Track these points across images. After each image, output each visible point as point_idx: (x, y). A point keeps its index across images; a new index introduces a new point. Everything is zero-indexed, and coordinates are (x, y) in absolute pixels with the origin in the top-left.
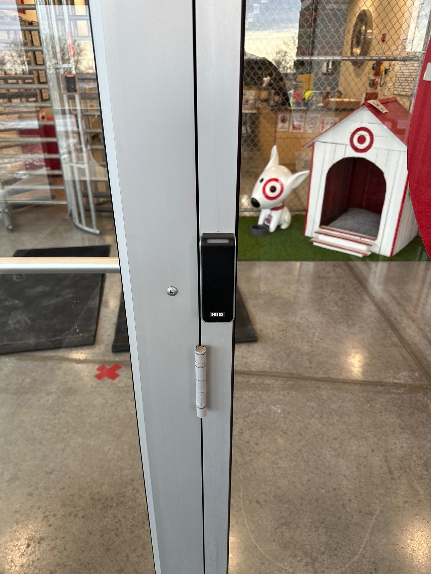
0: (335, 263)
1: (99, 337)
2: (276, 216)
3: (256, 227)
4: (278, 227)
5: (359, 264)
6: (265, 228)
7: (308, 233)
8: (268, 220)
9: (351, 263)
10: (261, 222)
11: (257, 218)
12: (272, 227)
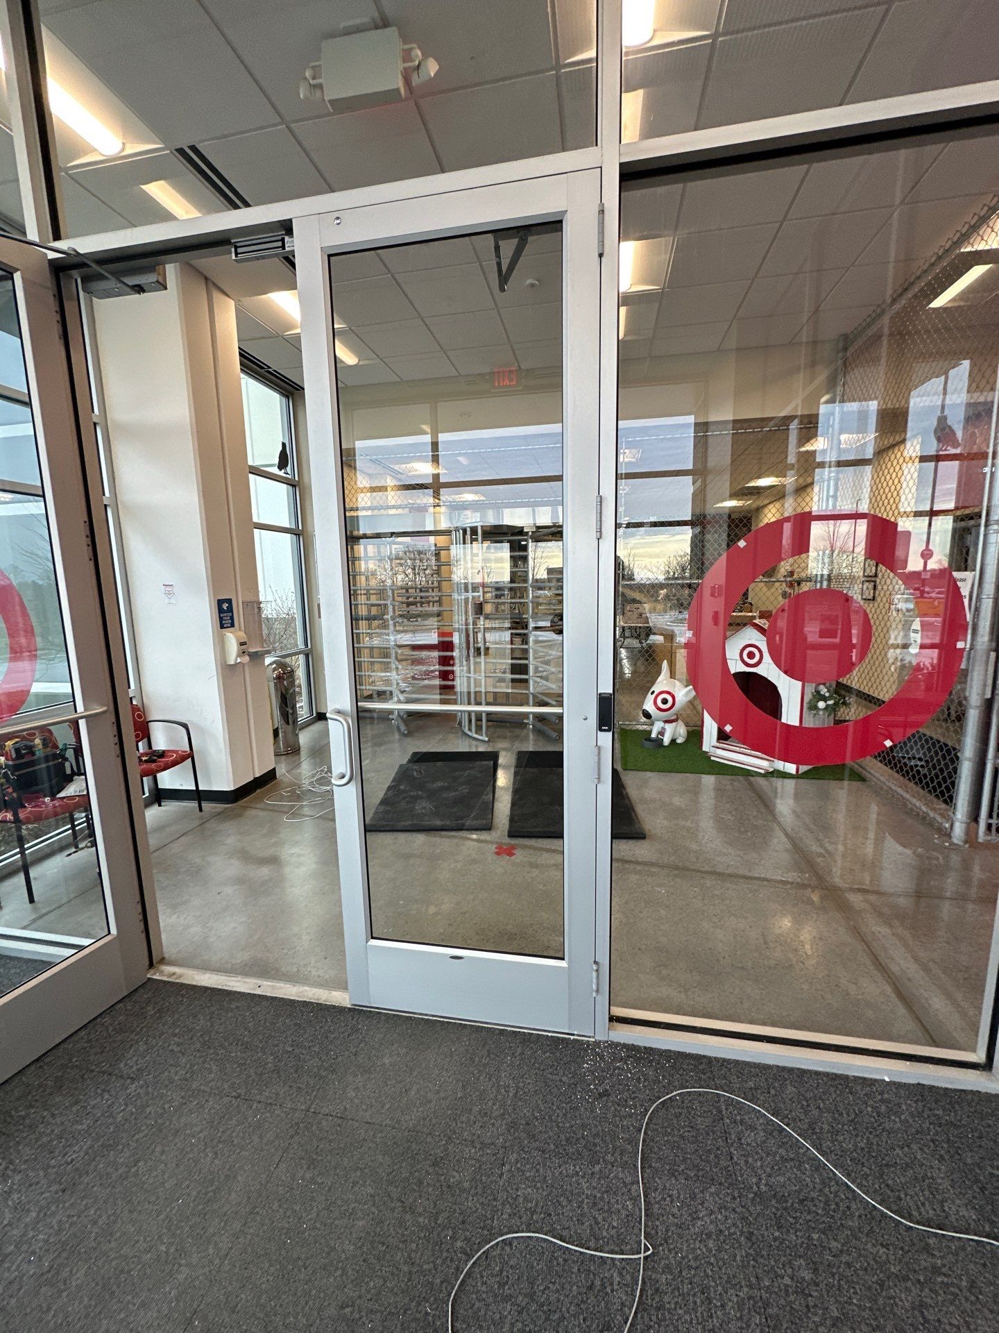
0: (734, 777)
1: (494, 824)
2: (669, 728)
3: (649, 739)
4: (673, 741)
5: (761, 781)
6: (658, 742)
7: (705, 748)
8: (662, 733)
9: (752, 779)
10: (654, 735)
11: (650, 732)
12: (666, 741)
